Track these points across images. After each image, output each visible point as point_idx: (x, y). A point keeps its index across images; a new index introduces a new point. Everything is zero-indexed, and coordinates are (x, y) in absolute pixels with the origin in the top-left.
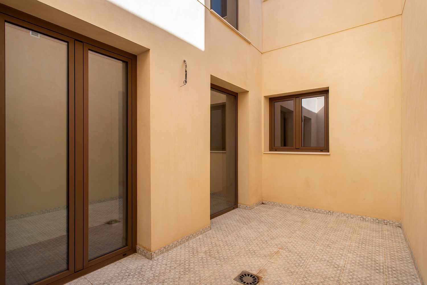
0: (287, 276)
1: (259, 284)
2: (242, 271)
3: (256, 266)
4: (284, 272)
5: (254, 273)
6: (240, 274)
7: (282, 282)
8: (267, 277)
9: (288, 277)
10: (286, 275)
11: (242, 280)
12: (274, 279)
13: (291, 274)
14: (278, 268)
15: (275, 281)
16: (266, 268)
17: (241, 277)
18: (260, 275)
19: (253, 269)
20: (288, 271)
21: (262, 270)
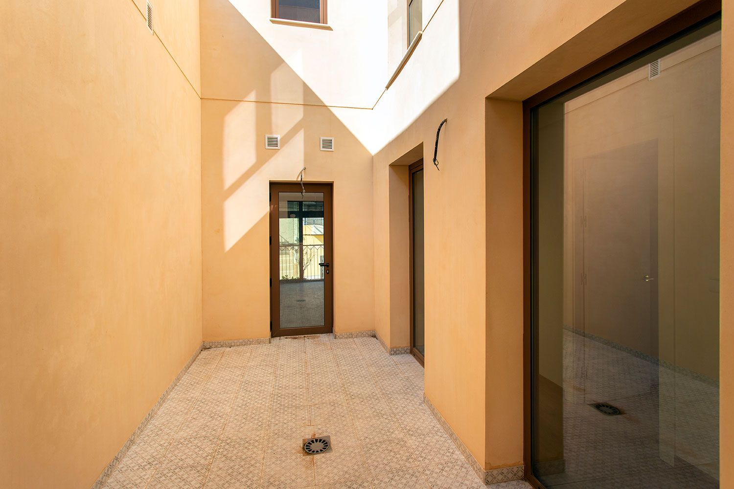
0: (275, 474)
1: (301, 447)
2: (333, 450)
3: (324, 466)
4: (283, 479)
5: (317, 457)
6: (330, 445)
7: (277, 462)
8: (299, 460)
9: (272, 473)
10: (277, 476)
11: (322, 441)
12: (289, 461)
13: (272, 480)
14: (293, 481)
15: (287, 460)
16: (309, 472)
17: (327, 443)
18: (308, 458)
19: (323, 460)
20: (277, 483)
21: (312, 466)
